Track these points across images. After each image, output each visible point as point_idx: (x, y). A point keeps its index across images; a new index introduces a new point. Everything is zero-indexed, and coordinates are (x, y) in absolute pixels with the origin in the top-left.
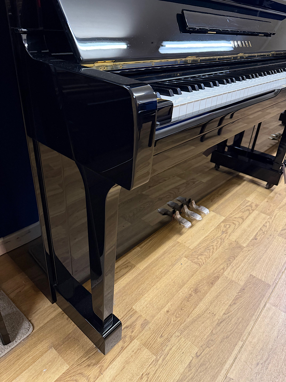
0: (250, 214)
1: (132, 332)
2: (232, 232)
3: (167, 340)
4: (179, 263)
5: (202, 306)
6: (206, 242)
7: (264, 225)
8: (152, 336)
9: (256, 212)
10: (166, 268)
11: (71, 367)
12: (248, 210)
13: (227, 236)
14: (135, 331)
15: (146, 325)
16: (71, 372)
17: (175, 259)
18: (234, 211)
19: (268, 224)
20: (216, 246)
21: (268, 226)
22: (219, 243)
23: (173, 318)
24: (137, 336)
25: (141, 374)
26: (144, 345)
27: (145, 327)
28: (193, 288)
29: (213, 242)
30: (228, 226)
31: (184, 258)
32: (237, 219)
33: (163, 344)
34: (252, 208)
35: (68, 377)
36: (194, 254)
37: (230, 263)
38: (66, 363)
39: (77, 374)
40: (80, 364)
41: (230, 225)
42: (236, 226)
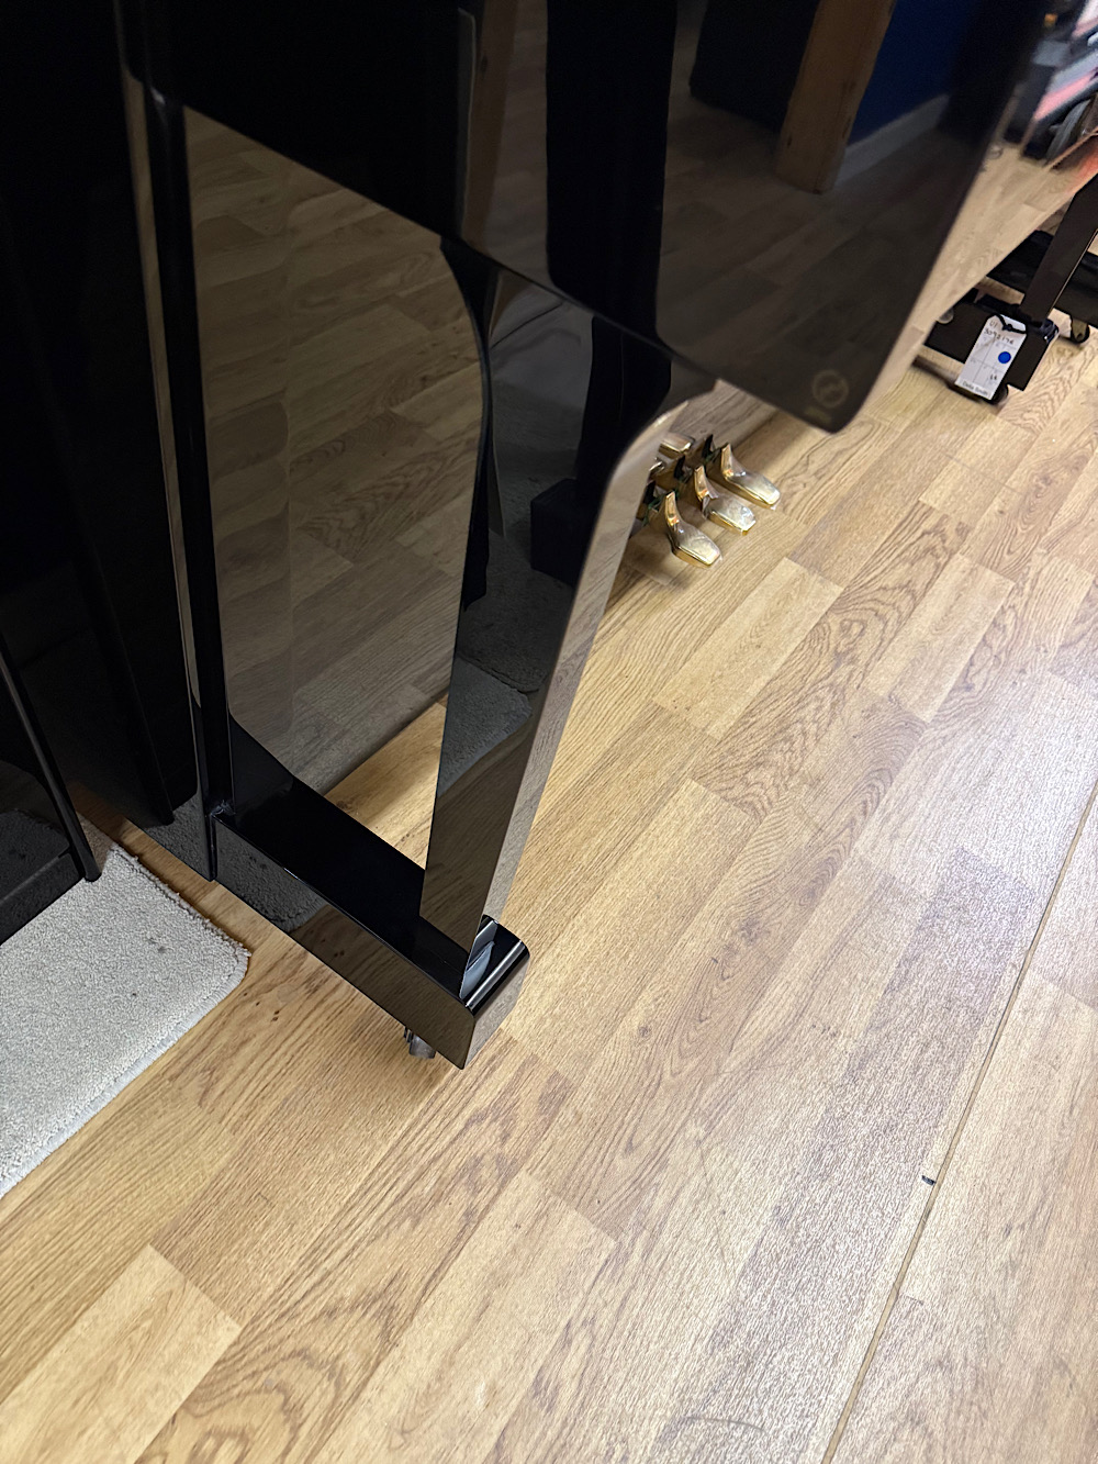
0: (939, 568)
1: (505, 1138)
2: (875, 654)
3: (654, 1163)
4: (671, 804)
5: (781, 995)
6: (775, 706)
7: (994, 623)
8: (590, 1151)
9: (961, 562)
10: (616, 833)
11: (249, 1329)
12: (930, 550)
13: (855, 674)
14: (515, 1134)
15: (561, 1102)
16: (252, 1355)
17: (654, 789)
18: (875, 556)
19: (1009, 620)
20: (814, 722)
21: (1010, 629)
22: (827, 707)
23: (668, 1061)
24: (528, 1154)
25: (563, 1323)
26: (561, 1191)
27: (555, 1113)
28: (736, 916)
29: (801, 703)
30: (856, 629)
31: (688, 781)
32: (889, 592)
33: (639, 1185)
34: (947, 544)
35: (240, 1376)
36: (730, 761)
37: (875, 796)
38: (222, 1313)
39: (283, 1359)
40: (288, 1310)
41: (864, 624)
42: (889, 628)
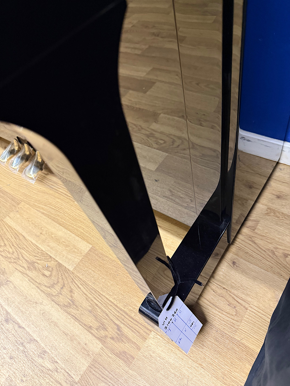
42: (46, 288)
